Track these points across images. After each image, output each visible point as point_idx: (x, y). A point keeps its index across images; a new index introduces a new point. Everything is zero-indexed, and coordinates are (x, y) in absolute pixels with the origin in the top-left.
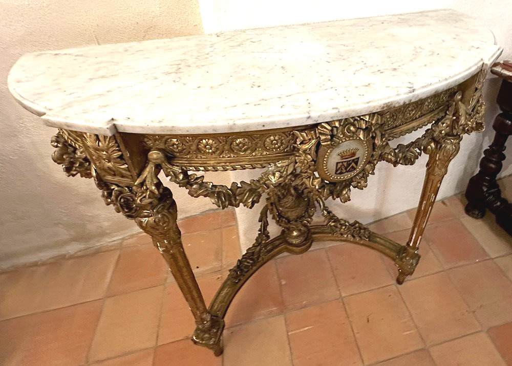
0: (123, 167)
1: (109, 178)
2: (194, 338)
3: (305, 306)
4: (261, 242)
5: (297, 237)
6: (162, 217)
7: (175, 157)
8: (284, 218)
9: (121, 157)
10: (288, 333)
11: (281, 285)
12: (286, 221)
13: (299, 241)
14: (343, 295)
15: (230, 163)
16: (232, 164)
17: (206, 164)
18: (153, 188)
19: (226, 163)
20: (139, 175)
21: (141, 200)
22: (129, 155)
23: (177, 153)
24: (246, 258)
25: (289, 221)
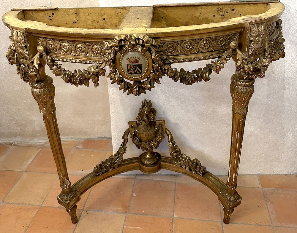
0: (26, 52)
1: (21, 60)
2: (59, 197)
3: (143, 214)
4: (120, 152)
5: (148, 159)
6: (44, 91)
7: (50, 52)
8: (137, 138)
9: (25, 46)
10: (124, 226)
11: (132, 196)
12: (138, 140)
13: (149, 162)
14: (175, 216)
15: (75, 58)
16: (76, 59)
17: (64, 57)
18: (37, 65)
19: (73, 58)
20: (32, 58)
21: (31, 72)
22: (28, 45)
23: (51, 49)
24: (107, 161)
25: (141, 141)
